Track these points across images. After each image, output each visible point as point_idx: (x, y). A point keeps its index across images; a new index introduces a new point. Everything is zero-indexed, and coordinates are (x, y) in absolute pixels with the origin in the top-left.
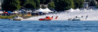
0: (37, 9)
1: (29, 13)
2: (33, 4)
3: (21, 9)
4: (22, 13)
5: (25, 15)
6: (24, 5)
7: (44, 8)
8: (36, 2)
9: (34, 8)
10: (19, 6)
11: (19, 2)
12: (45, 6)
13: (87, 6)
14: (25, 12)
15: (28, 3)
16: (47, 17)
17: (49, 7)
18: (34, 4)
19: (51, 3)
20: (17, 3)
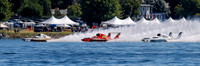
0: (46, 19)
1: (29, 27)
2: (37, 9)
3: (12, 18)
4: (15, 26)
5: (21, 32)
6: (20, 10)
7: (59, 16)
8: (44, 5)
9: (40, 17)
10: (8, 13)
11: (8, 5)
12: (62, 12)
13: (148, 12)
14: (21, 25)
15: (27, 5)
16: (98, 35)
17: (71, 15)
18: (38, 7)
19: (73, 7)
20: (5, 7)
